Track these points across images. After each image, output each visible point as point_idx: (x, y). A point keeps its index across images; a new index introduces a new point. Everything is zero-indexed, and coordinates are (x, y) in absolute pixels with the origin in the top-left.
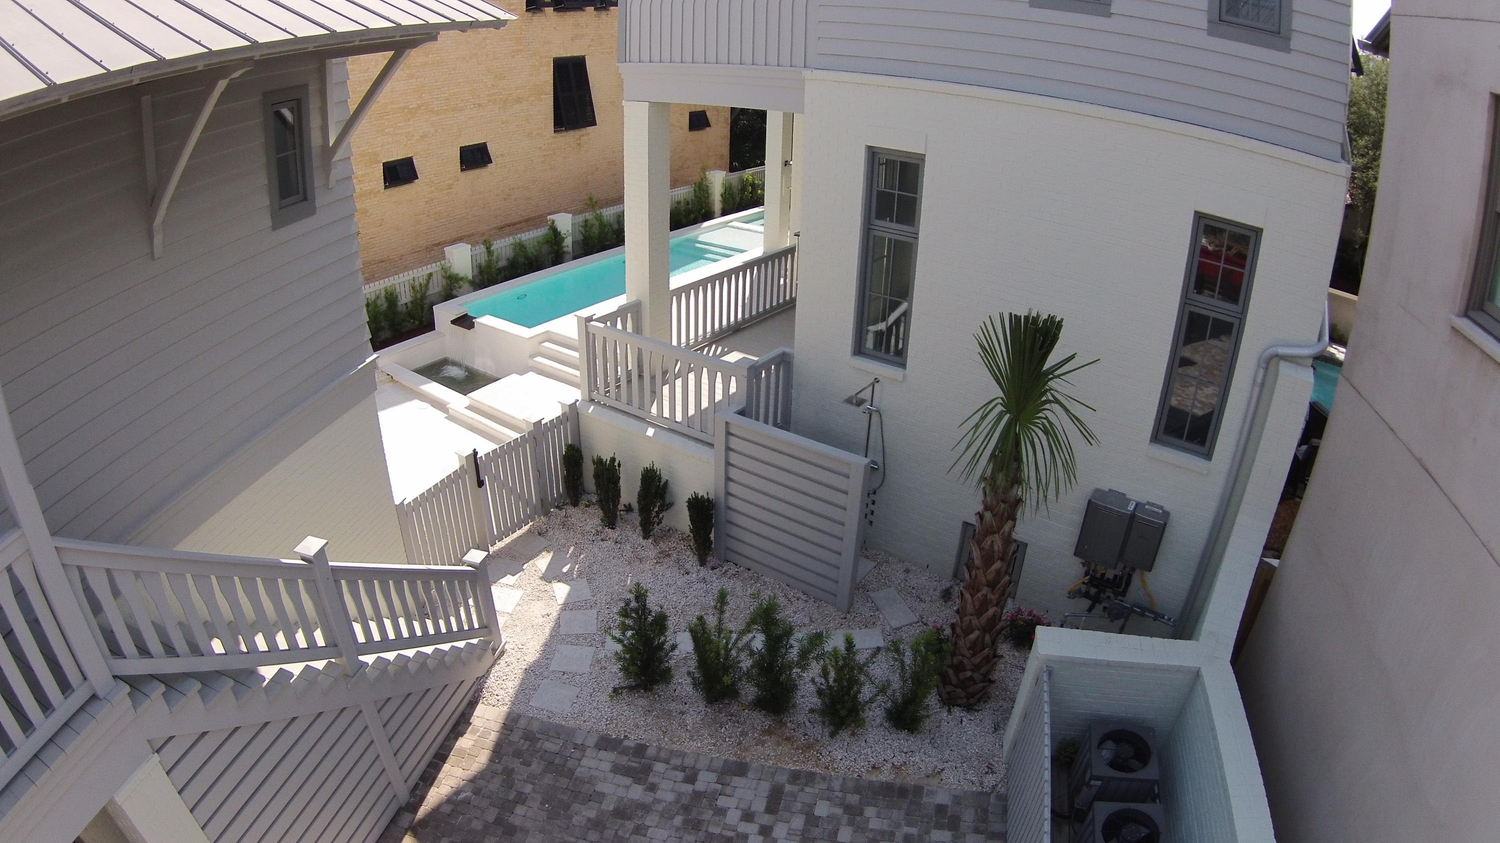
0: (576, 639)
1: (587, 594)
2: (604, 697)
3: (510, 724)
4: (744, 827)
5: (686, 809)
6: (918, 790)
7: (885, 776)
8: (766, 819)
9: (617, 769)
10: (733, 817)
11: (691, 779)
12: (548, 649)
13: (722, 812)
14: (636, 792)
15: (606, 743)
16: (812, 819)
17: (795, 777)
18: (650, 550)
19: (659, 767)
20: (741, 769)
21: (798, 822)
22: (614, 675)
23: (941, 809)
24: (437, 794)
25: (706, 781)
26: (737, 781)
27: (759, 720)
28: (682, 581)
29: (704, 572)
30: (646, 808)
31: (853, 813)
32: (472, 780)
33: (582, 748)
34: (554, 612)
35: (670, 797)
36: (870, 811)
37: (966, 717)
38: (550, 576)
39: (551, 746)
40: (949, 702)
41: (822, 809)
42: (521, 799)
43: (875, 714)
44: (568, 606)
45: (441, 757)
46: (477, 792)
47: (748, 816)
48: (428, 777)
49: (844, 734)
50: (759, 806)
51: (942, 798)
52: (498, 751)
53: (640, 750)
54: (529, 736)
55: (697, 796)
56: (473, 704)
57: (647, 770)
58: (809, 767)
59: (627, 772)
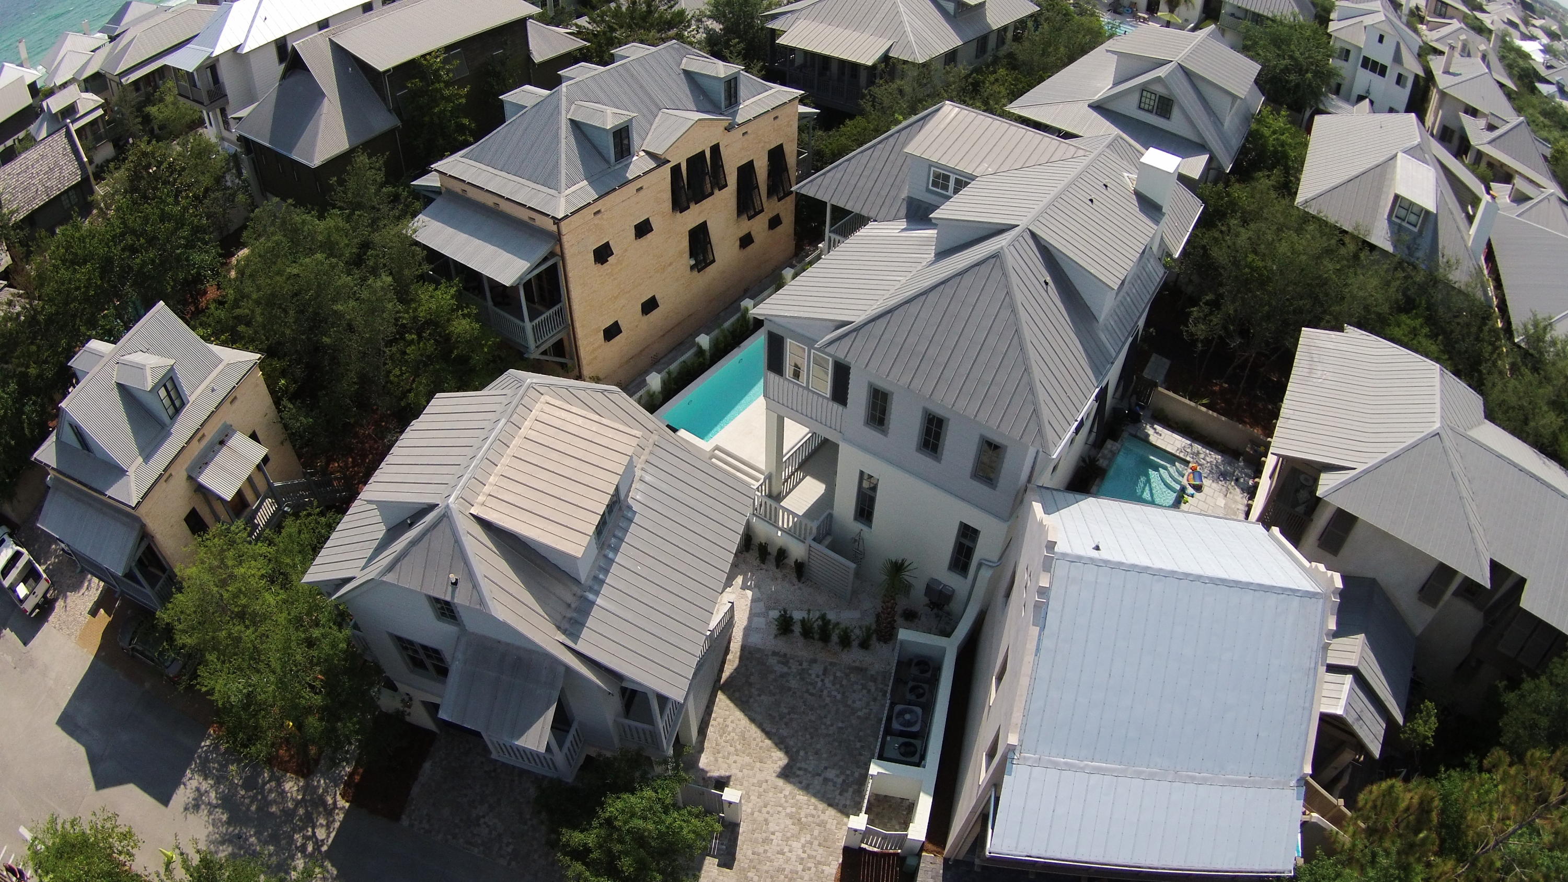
0: (758, 615)
1: (759, 595)
2: (772, 637)
3: (743, 648)
4: (817, 680)
5: (800, 674)
6: (866, 669)
7: (857, 664)
8: (823, 677)
9: (779, 662)
10: (813, 676)
11: (801, 665)
12: (750, 619)
13: (810, 675)
14: (785, 670)
15: (775, 654)
16: (835, 677)
17: (831, 664)
18: (779, 574)
19: (791, 661)
20: (814, 661)
21: (831, 678)
22: (774, 629)
23: (872, 676)
24: (725, 675)
25: (805, 665)
26: (814, 665)
27: (820, 644)
28: (792, 589)
29: (800, 585)
30: (788, 674)
31: (847, 675)
32: (735, 670)
33: (767, 655)
34: (749, 603)
35: (795, 670)
36: (852, 675)
37: (884, 646)
38: (744, 587)
39: (758, 656)
40: (879, 640)
41: (838, 674)
42: (752, 674)
43: (855, 644)
44: (753, 601)
45: (723, 662)
46: (738, 673)
47: (818, 676)
48: (721, 670)
49: (846, 651)
50: (821, 673)
51: (873, 672)
52: (741, 658)
53: (785, 655)
54: (750, 653)
55: (803, 669)
56: (729, 643)
57: (788, 662)
58: (834, 661)
59: (783, 663)
